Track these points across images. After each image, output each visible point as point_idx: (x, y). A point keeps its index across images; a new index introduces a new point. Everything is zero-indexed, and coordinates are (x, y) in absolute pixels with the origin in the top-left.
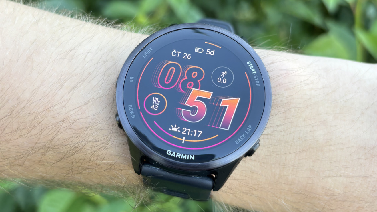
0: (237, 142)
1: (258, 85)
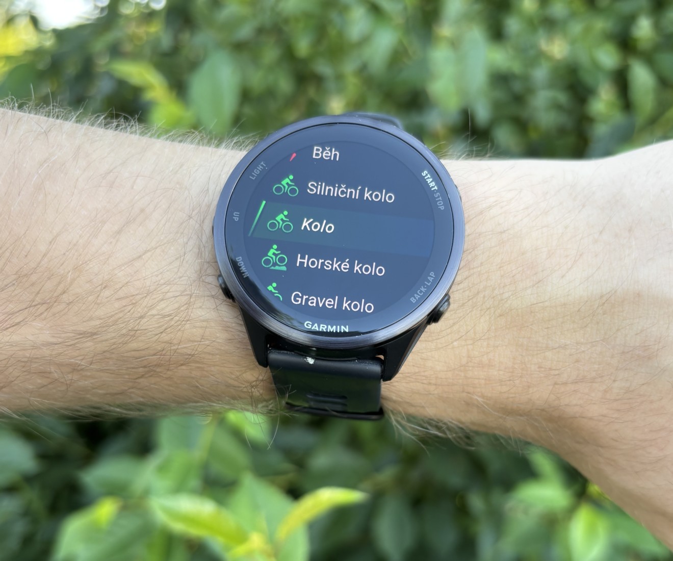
0: (413, 300)
1: (441, 207)
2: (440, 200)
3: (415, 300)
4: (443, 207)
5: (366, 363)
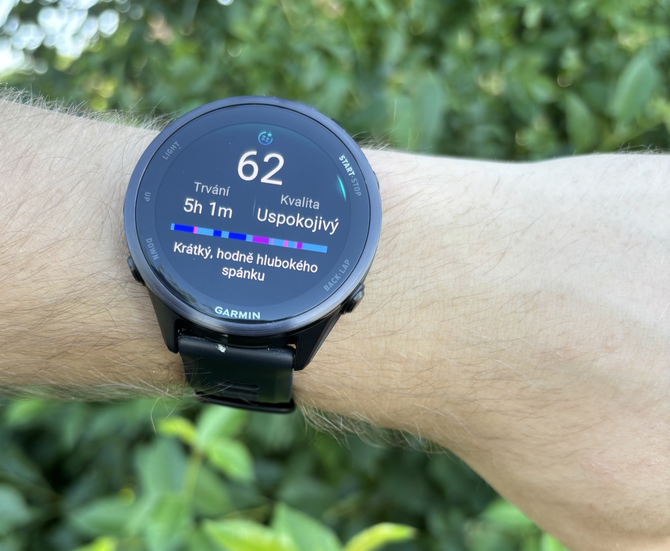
0: (326, 288)
2: (357, 186)
3: (329, 289)
4: (360, 193)
5: (277, 352)
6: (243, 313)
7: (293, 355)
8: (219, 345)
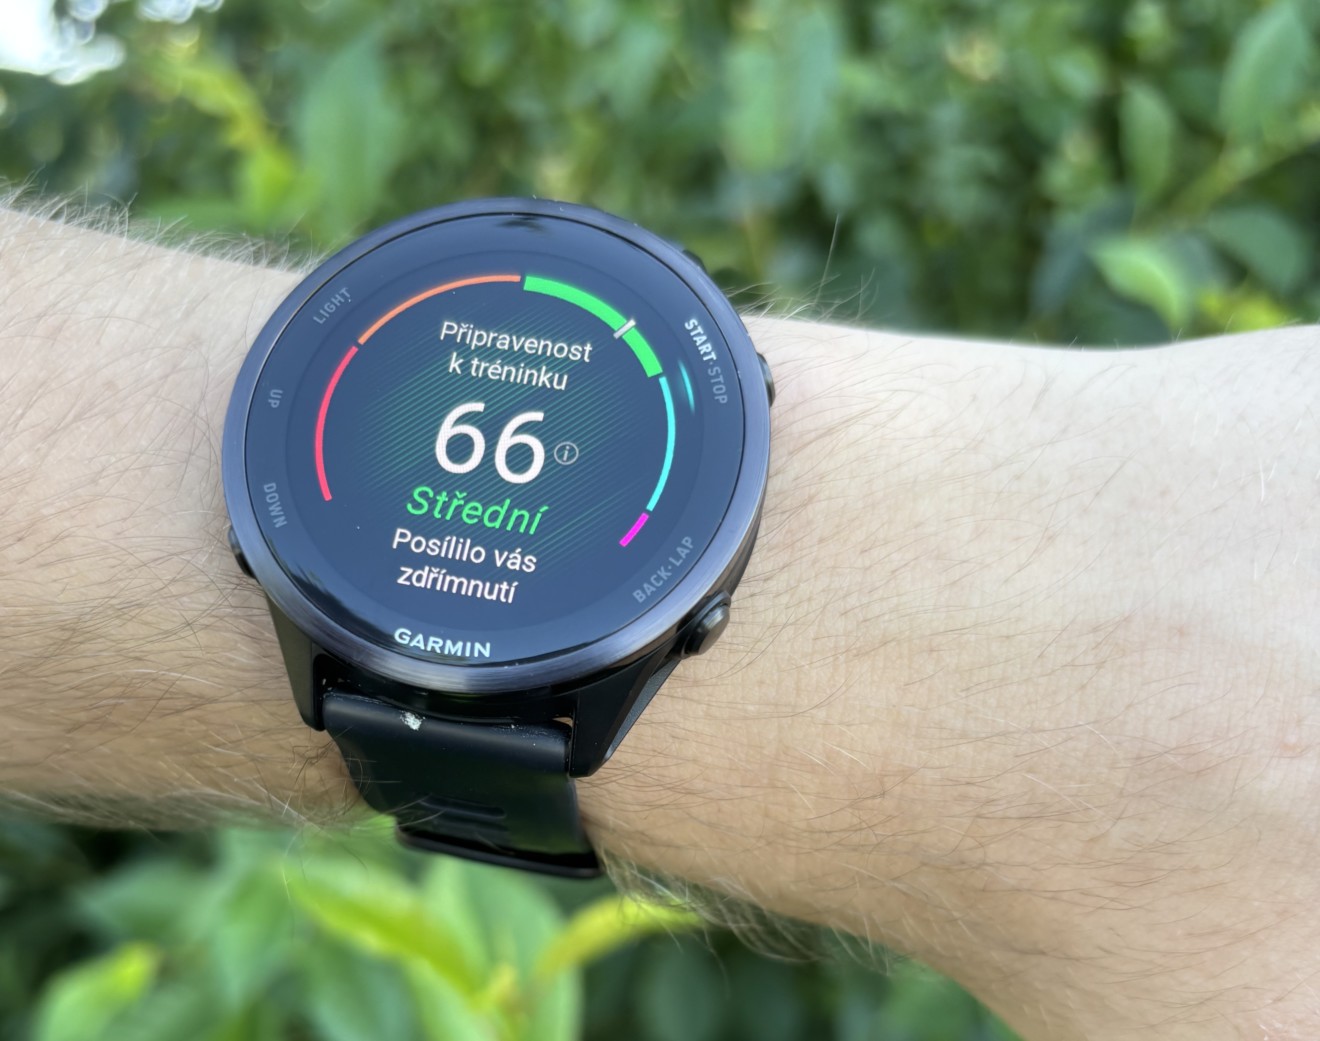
0: (639, 596)
1: (720, 398)
2: (719, 383)
3: (644, 597)
4: (725, 397)
5: (532, 733)
6: (454, 644)
7: (566, 743)
8: (408, 715)
